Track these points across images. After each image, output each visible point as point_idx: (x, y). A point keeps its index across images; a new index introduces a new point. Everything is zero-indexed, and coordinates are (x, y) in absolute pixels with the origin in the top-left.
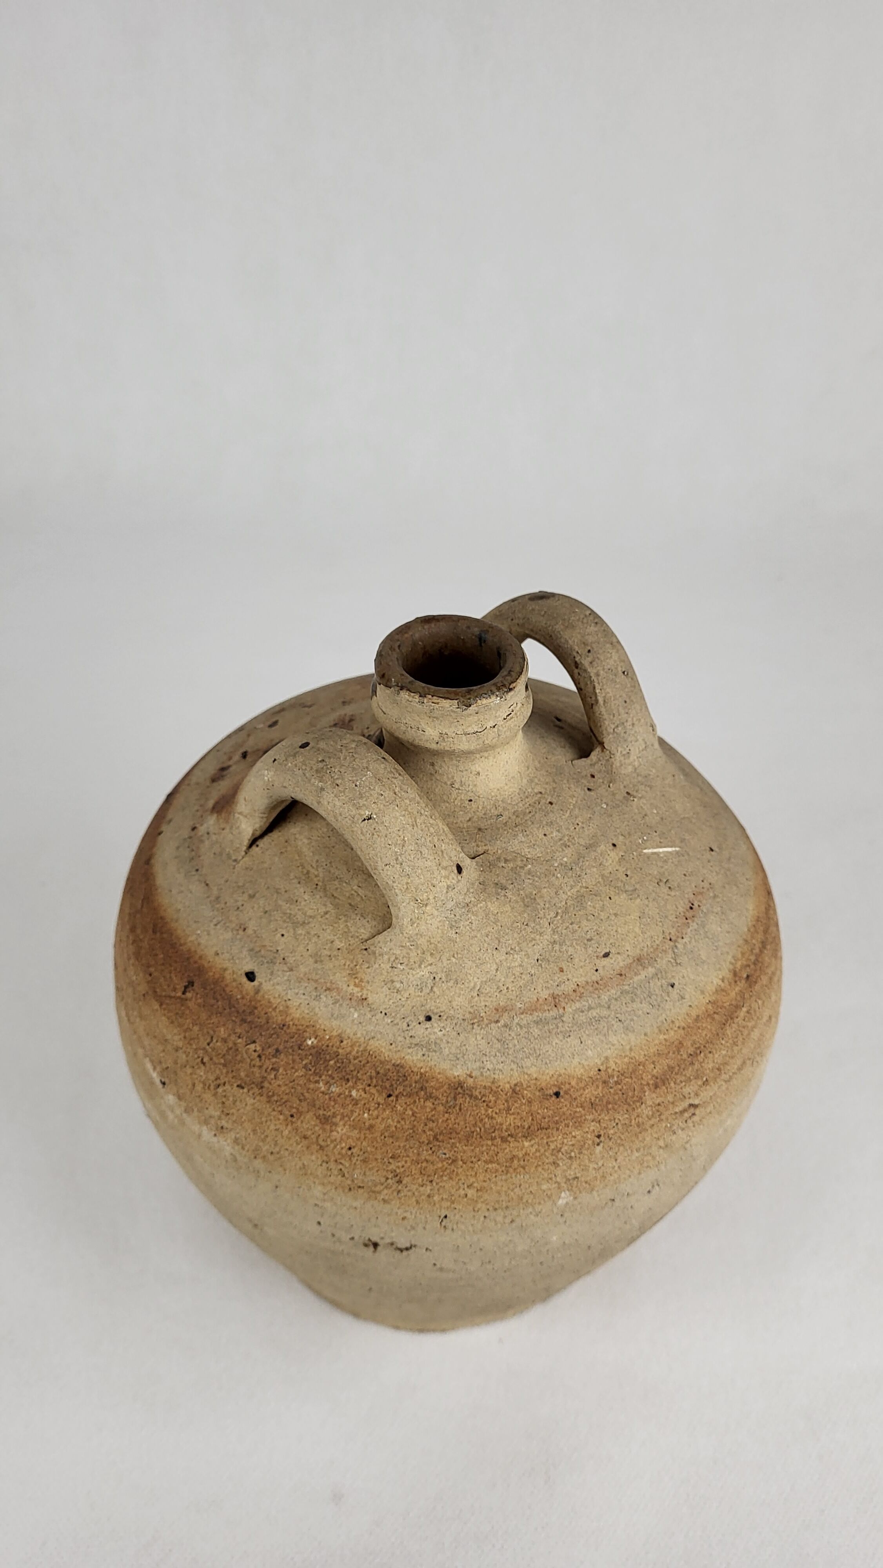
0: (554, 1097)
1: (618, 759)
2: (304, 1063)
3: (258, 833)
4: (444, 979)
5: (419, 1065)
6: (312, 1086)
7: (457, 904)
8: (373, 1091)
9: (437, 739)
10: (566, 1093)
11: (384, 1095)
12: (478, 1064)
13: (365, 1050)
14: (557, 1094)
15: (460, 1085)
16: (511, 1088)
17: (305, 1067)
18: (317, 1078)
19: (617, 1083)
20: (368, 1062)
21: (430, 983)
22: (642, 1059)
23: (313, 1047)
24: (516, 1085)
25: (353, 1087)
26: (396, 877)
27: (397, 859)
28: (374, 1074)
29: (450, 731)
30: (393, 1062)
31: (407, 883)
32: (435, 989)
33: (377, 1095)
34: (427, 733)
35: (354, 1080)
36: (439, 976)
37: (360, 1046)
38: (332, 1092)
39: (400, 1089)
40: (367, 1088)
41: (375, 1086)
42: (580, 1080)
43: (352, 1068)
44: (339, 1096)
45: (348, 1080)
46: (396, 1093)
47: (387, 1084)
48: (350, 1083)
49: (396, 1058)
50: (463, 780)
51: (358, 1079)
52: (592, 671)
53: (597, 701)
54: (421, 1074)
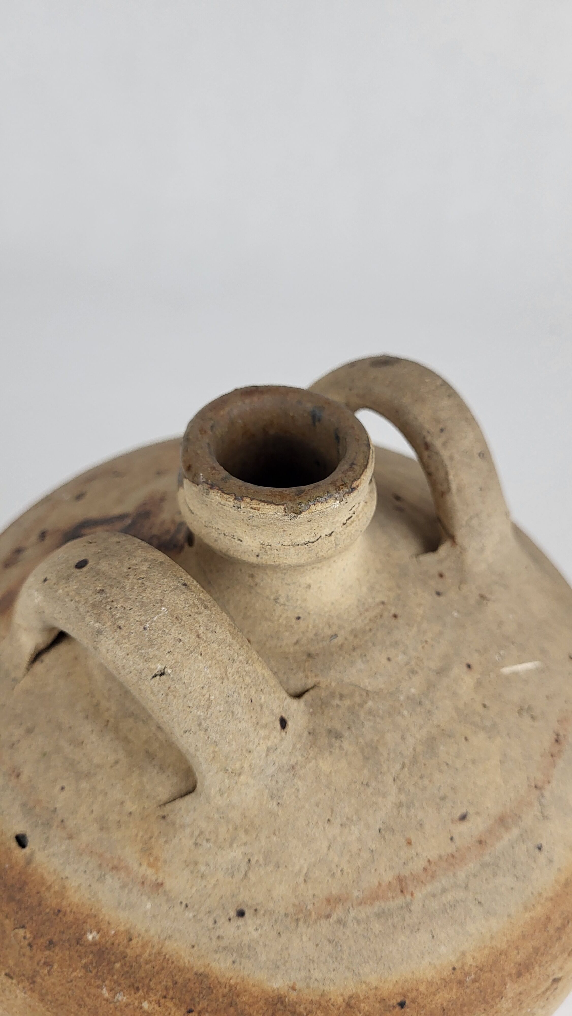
0: (398, 1009)
1: (470, 556)
2: (84, 961)
3: (42, 647)
4: (261, 861)
5: (228, 975)
6: (93, 991)
7: (280, 769)
8: (169, 1004)
9: (257, 551)
10: (413, 1001)
11: (184, 1010)
12: (303, 973)
13: (159, 953)
14: (402, 1005)
15: (280, 999)
16: (344, 1000)
17: (85, 967)
18: (99, 982)
19: (474, 981)
20: (163, 969)
21: (243, 868)
22: (504, 946)
23: (94, 943)
24: (351, 997)
25: (145, 999)
26: (200, 745)
27: (200, 725)
28: (170, 984)
29: (275, 542)
30: (195, 969)
31: (214, 752)
32: (250, 875)
33: (174, 1010)
34: (244, 543)
35: (145, 990)
36: (256, 858)
37: (153, 947)
38: (118, 1001)
39: (203, 1004)
40: (162, 1001)
41: (172, 999)
42: (430, 983)
43: (143, 975)
44: (126, 1006)
45: (138, 989)
46: (199, 1008)
47: (188, 998)
48: (141, 993)
49: (199, 965)
50: (290, 594)
51: (149, 989)
52: (445, 454)
53: (449, 489)
54: (231, 986)
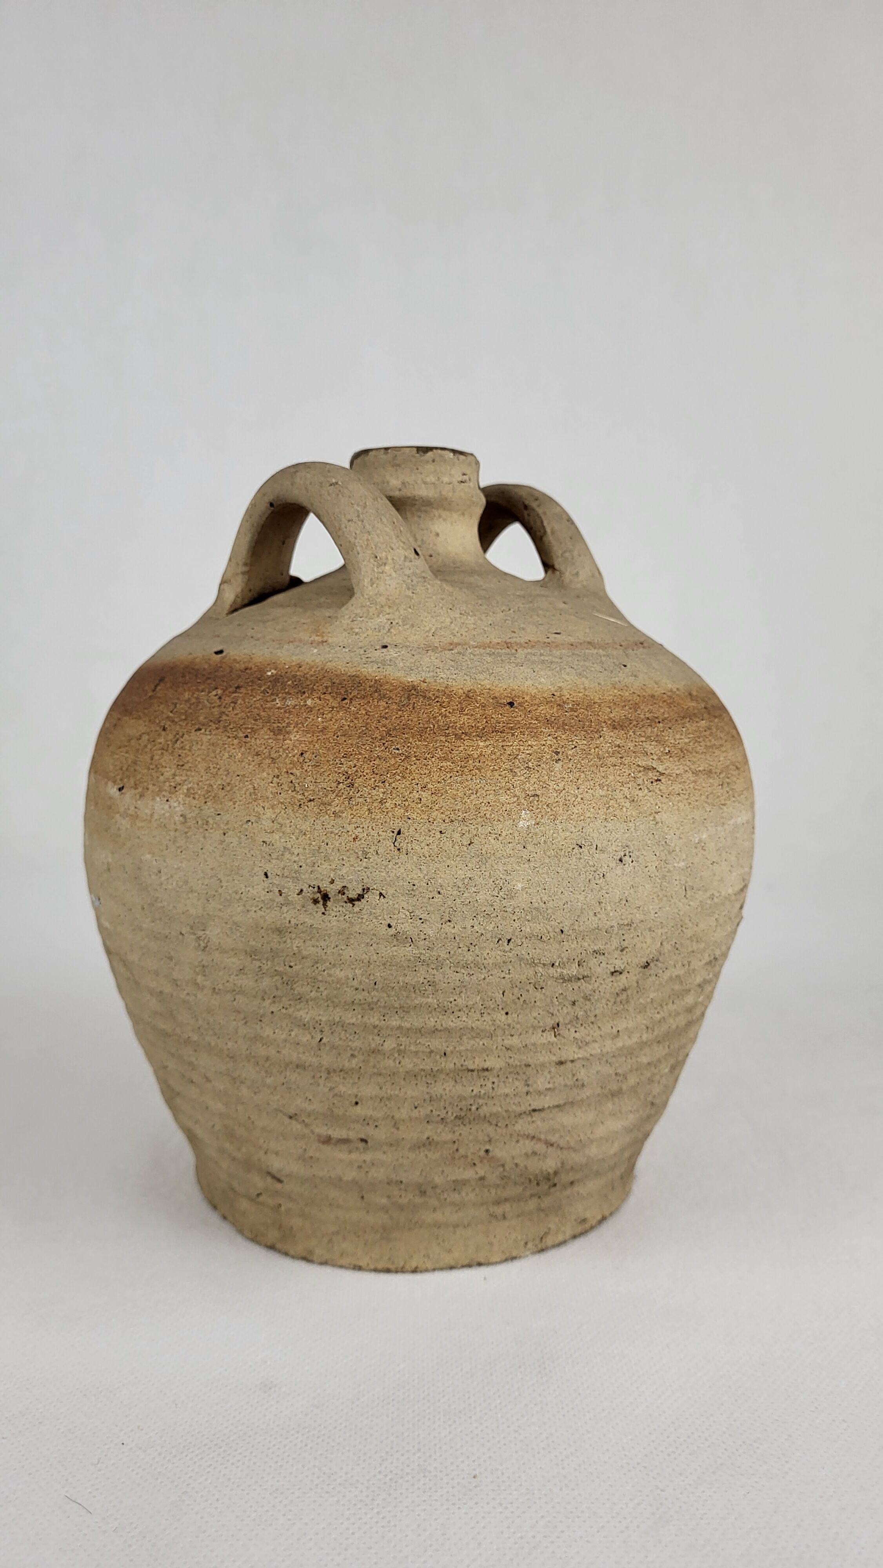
0: (508, 707)
2: (262, 689)
3: (237, 606)
4: (401, 623)
5: (373, 675)
6: (269, 705)
7: (414, 574)
8: (328, 697)
9: (400, 487)
10: (520, 704)
11: (339, 699)
12: (431, 674)
13: (322, 669)
14: (511, 704)
15: (414, 688)
16: (464, 693)
17: (264, 692)
18: (273, 697)
19: (572, 710)
20: (325, 677)
21: (387, 626)
22: (596, 700)
23: (272, 675)
24: (469, 691)
25: (309, 697)
26: (358, 532)
27: (358, 516)
28: (329, 684)
29: (410, 479)
30: (349, 674)
31: (368, 540)
32: (392, 630)
33: (331, 700)
34: (391, 484)
35: (310, 692)
36: (396, 621)
37: (317, 667)
38: (288, 706)
39: (355, 693)
40: (322, 696)
41: (330, 693)
42: (534, 697)
43: (309, 683)
44: (294, 708)
45: (304, 693)
46: (351, 697)
47: (342, 691)
48: (306, 695)
49: (352, 671)
50: (424, 538)
51: (313, 690)
52: (540, 511)
53: (545, 532)
54: (376, 680)
